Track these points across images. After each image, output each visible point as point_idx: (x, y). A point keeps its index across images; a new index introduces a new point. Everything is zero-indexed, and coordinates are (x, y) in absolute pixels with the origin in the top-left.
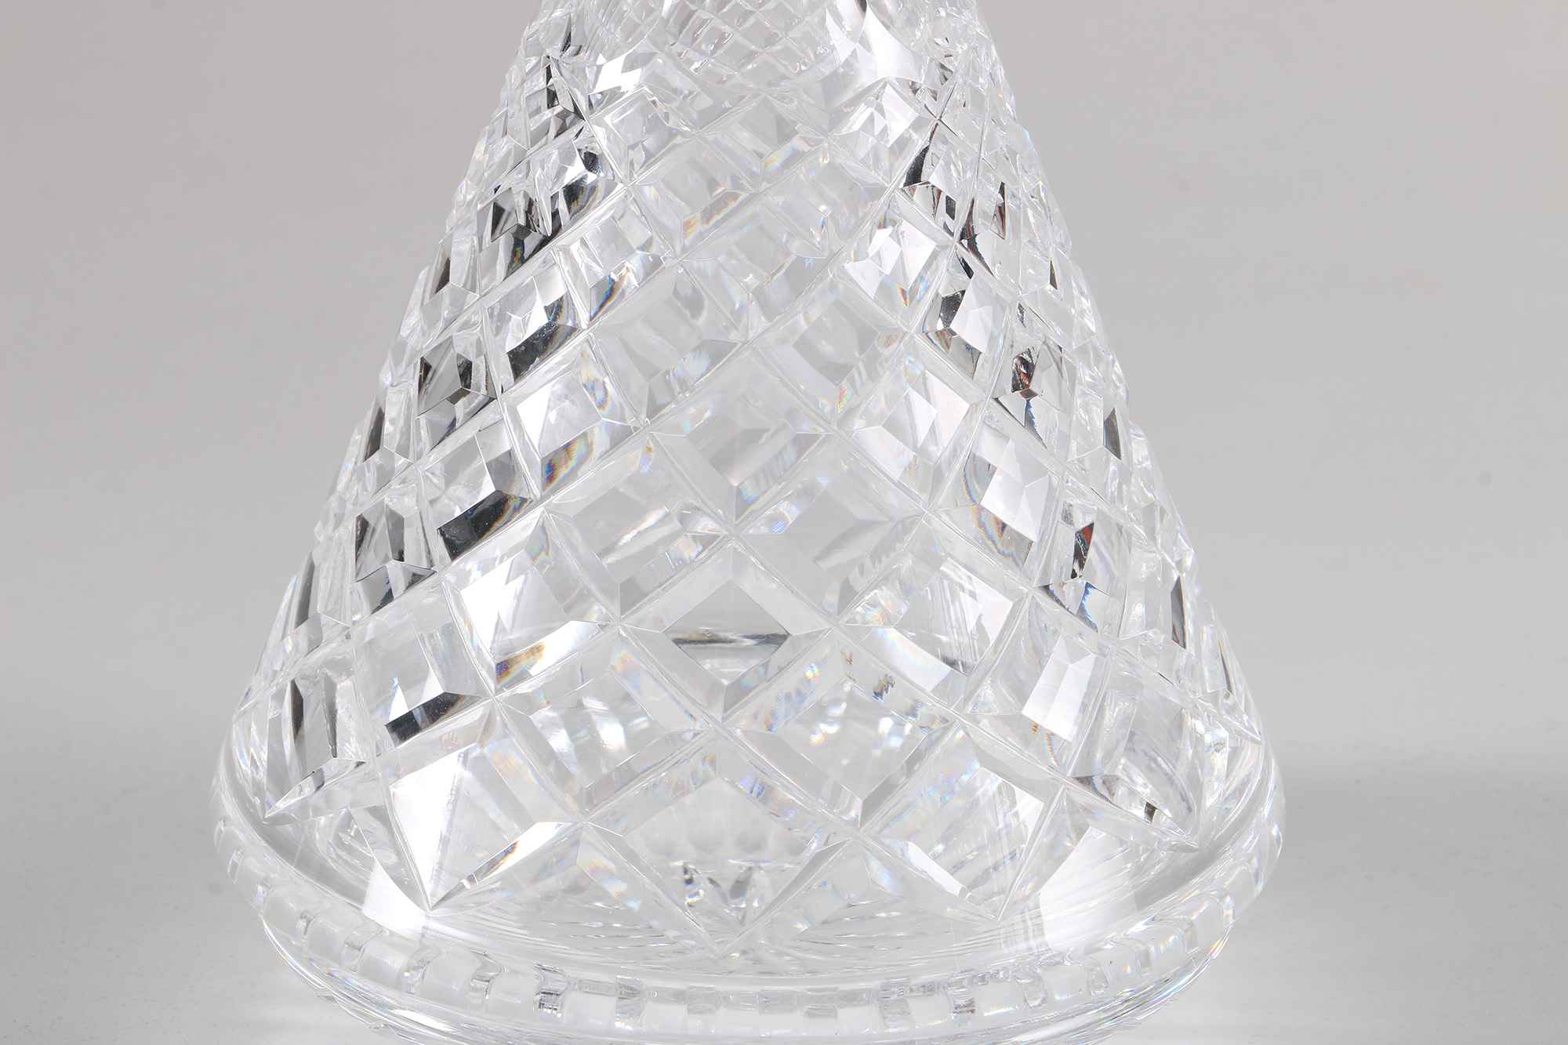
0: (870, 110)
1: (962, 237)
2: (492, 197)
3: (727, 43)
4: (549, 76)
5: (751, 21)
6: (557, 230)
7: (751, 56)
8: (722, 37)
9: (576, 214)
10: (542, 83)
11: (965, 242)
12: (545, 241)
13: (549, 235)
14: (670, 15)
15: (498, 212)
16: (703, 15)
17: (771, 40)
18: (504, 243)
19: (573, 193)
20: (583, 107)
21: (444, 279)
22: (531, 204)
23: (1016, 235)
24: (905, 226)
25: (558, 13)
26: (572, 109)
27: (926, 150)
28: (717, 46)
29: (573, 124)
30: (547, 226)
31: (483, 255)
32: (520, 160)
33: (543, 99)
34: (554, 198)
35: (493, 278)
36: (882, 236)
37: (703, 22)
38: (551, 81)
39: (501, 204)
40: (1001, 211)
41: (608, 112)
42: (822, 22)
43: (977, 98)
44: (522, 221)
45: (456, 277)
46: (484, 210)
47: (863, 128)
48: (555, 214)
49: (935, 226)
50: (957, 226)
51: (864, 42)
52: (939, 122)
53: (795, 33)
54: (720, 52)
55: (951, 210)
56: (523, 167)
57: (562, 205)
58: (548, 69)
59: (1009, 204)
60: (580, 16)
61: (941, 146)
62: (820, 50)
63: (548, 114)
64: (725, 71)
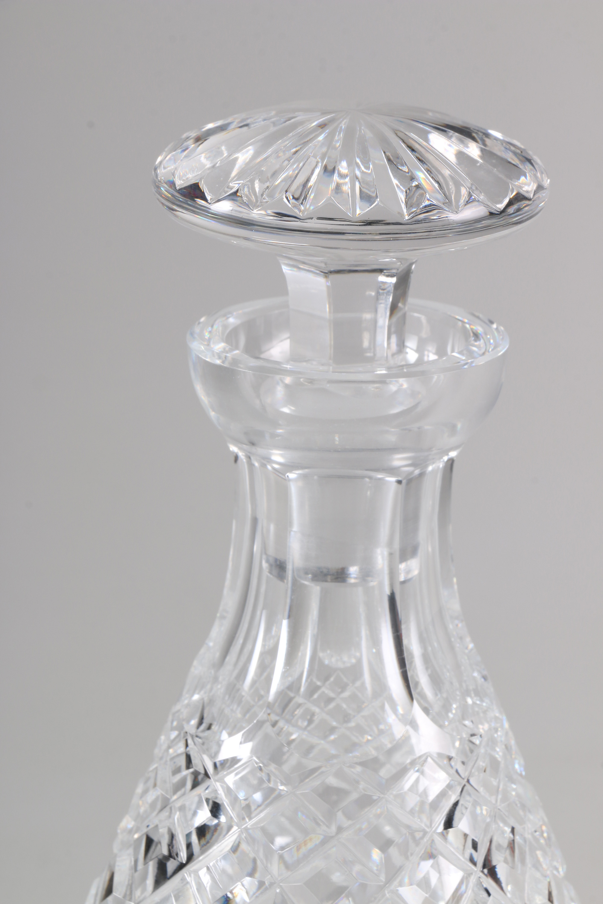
0: (417, 774)
1: (484, 866)
2: (145, 830)
3: (316, 719)
4: (187, 745)
5: (332, 705)
6: (190, 857)
7: (333, 730)
8: (313, 715)
9: (205, 847)
10: (181, 748)
11: (486, 871)
12: (181, 866)
13: (184, 862)
14: (276, 700)
15: (149, 842)
16: (299, 700)
17: (346, 718)
18: (152, 868)
19: (202, 831)
20: (211, 770)
21: (109, 891)
22: (172, 837)
23: (523, 861)
24: (441, 859)
25: (196, 697)
26: (202, 771)
27: (456, 804)
28: (310, 722)
29: (203, 781)
30: (183, 856)
31: (137, 875)
32: (165, 804)
33: (183, 761)
34: (188, 836)
35: (144, 890)
36: (426, 866)
37: (299, 705)
38: (188, 749)
39: (152, 836)
40: (512, 846)
41: (228, 774)
42: (382, 707)
43: (494, 764)
44: (165, 852)
45: (118, 892)
46: (139, 839)
47: (411, 789)
48: (189, 846)
49: (463, 859)
50: (480, 858)
51: (413, 724)
52: (467, 784)
53: (365, 713)
54: (312, 726)
55: (475, 846)
56: (168, 808)
57: (194, 838)
58: (186, 741)
59: (518, 838)
60: (211, 701)
61: (468, 798)
62: (382, 727)
63: (185, 772)
64: (314, 740)
